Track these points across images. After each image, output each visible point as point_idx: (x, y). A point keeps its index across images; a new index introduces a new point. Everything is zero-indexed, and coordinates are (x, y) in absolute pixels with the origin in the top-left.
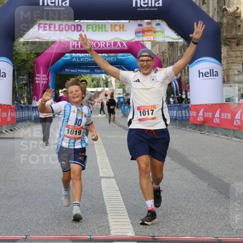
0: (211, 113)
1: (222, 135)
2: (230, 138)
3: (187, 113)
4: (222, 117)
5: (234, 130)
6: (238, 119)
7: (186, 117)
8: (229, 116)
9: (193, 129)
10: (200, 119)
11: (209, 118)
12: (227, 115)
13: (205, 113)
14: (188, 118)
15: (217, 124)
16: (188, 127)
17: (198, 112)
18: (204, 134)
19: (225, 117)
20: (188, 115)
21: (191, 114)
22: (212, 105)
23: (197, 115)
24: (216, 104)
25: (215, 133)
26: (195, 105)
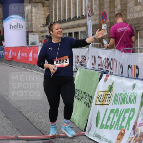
0: (16, 53)
1: (22, 67)
2: (26, 69)
3: (3, 53)
4: (22, 56)
5: (28, 64)
6: (30, 57)
7: (2, 55)
8: (26, 55)
9: (7, 63)
10: (10, 57)
11: (15, 56)
12: (25, 54)
13: (13, 53)
14: (3, 56)
15: (19, 60)
16: (4, 62)
17: (9, 53)
18: (12, 66)
19: (24, 56)
20: (4, 54)
21: (5, 54)
22: (16, 47)
23: (8, 54)
24: (18, 47)
25: (19, 66)
26: (7, 48)
